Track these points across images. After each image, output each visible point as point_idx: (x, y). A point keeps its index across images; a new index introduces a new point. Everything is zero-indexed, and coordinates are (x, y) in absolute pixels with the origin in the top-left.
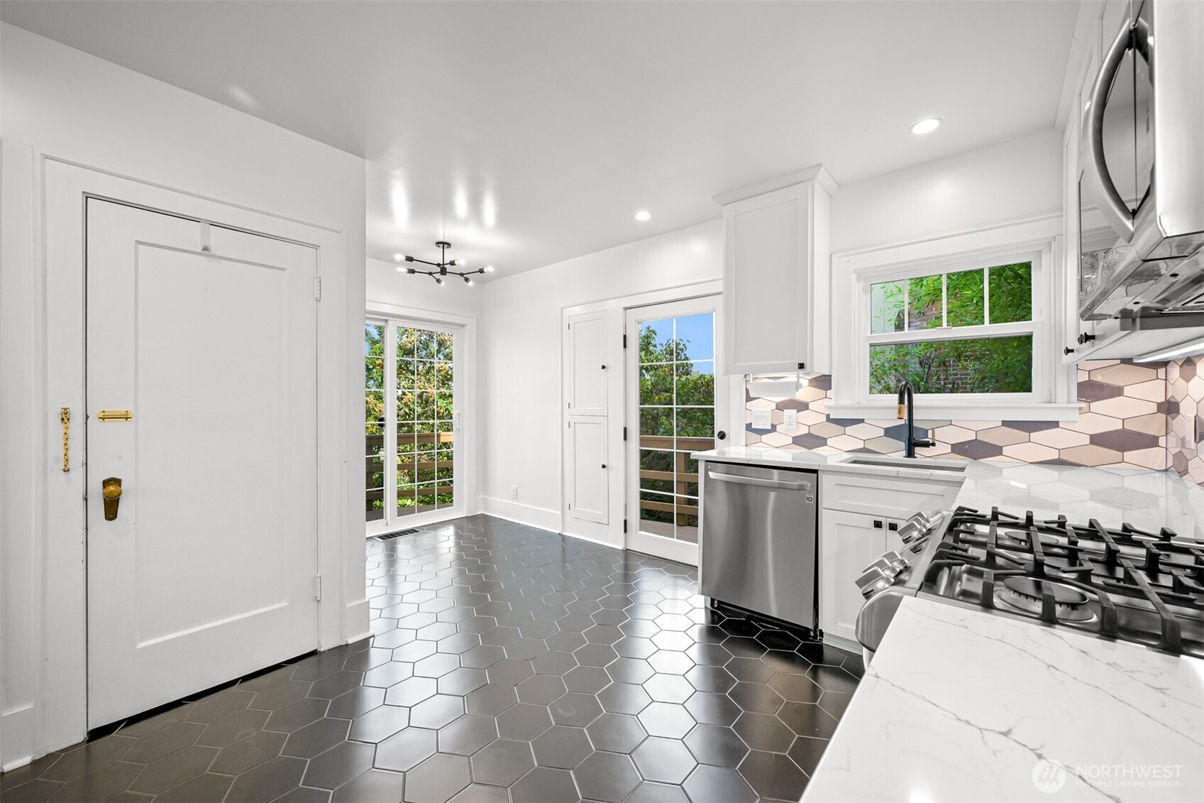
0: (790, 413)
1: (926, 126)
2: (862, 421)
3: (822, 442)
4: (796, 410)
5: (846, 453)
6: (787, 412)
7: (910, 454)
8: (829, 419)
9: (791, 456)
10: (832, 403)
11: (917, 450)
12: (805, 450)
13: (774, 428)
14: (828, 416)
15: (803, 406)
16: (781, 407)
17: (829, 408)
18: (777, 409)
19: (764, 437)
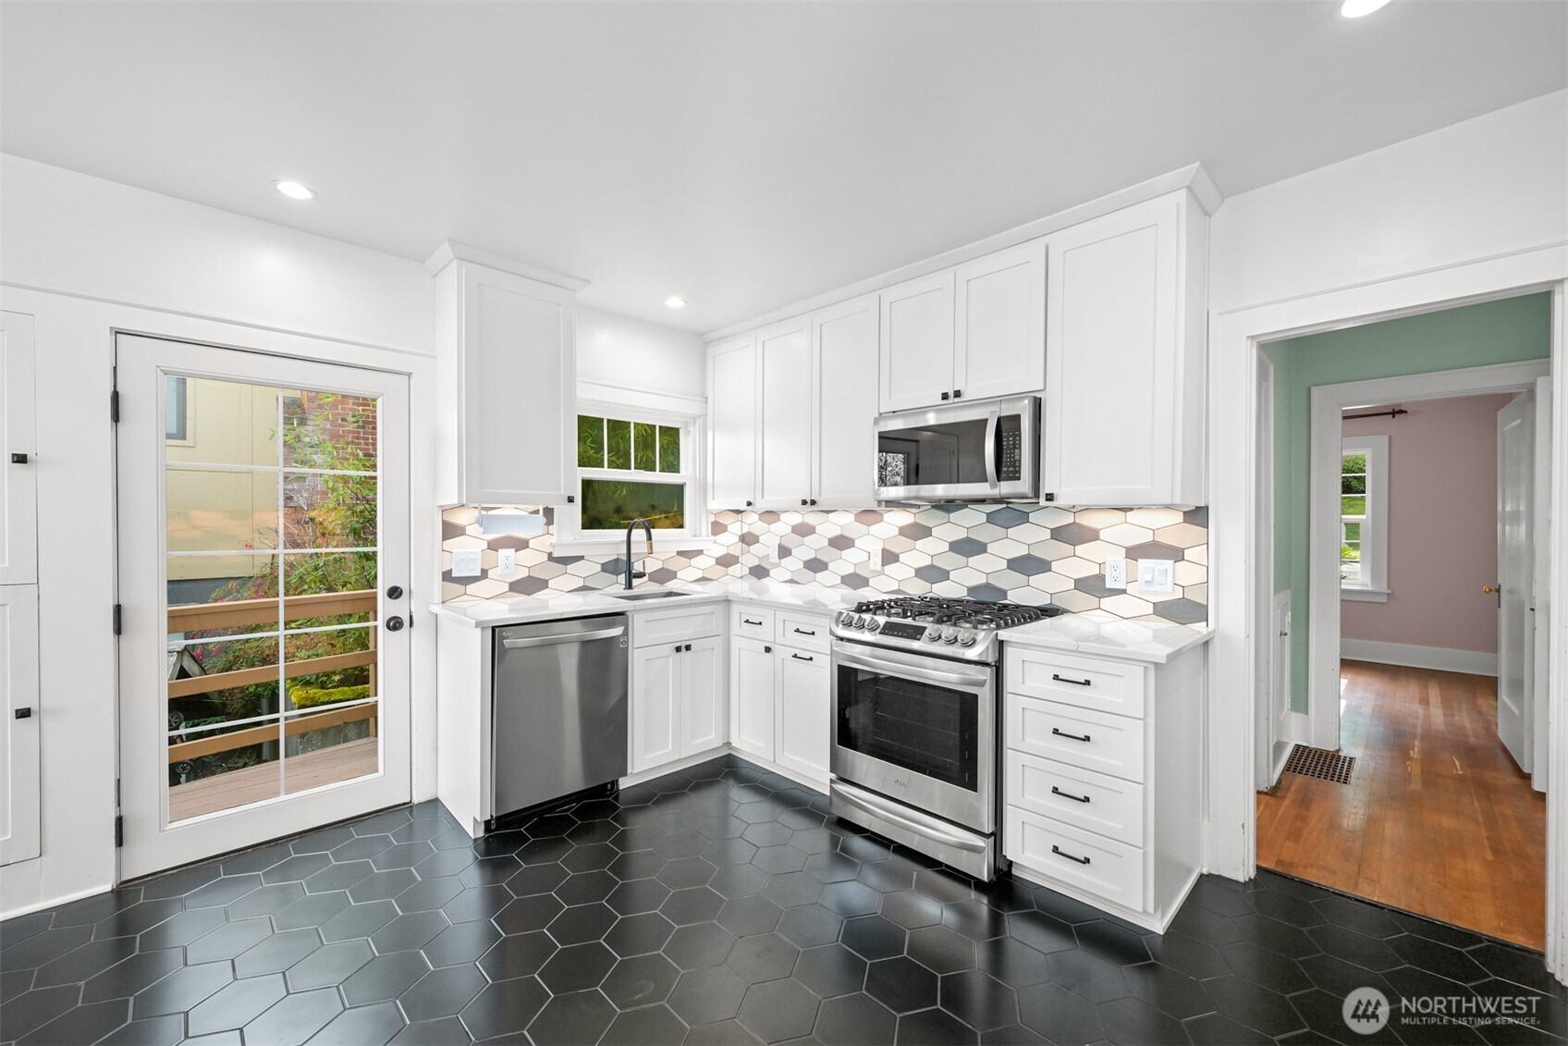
0: (504, 553)
1: (675, 302)
2: (582, 558)
3: (542, 584)
4: (513, 550)
5: (568, 594)
6: (502, 552)
7: (629, 586)
8: (551, 558)
9: (507, 607)
10: (554, 540)
11: (635, 582)
12: (523, 597)
13: (484, 574)
14: (550, 554)
15: (521, 545)
16: (494, 546)
17: (553, 545)
18: (488, 548)
19: (471, 588)
